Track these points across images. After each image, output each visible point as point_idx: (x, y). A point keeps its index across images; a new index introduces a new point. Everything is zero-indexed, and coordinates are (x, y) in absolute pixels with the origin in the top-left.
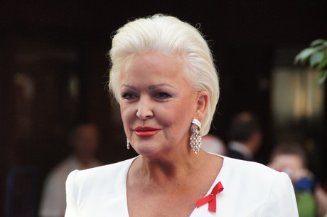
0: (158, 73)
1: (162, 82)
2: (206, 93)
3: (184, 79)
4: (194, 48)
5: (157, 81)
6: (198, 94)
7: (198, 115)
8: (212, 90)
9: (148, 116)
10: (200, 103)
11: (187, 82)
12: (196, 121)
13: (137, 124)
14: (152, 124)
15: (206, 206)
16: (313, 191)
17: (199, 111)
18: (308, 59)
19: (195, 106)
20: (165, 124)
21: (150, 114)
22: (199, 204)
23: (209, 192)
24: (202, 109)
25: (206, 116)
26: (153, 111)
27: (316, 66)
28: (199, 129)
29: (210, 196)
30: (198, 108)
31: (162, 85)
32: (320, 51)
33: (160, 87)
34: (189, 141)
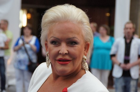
0: (72, 32)
1: (74, 37)
2: (89, 43)
5: (71, 36)
6: (85, 43)
9: (66, 54)
10: (85, 48)
13: (60, 57)
14: (67, 57)
17: (85, 52)
21: (67, 52)
26: (68, 51)
31: (74, 38)
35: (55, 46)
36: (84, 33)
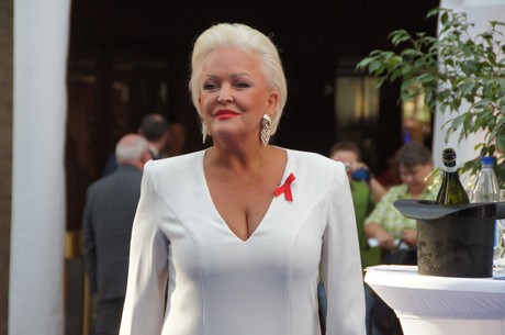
1: (243, 72)
2: (277, 92)
5: (238, 70)
6: (270, 92)
7: (268, 111)
9: (229, 101)
10: (270, 102)
11: (262, 77)
12: (266, 117)
13: (218, 108)
14: (231, 107)
15: (282, 196)
16: (368, 180)
17: (269, 109)
18: (367, 67)
19: (267, 103)
20: (243, 109)
21: (231, 99)
22: (276, 193)
23: (283, 182)
24: (272, 107)
25: (275, 114)
26: (233, 97)
27: (373, 74)
28: (268, 124)
29: (284, 186)
30: (269, 106)
32: (378, 59)
34: (260, 135)
36: (266, 71)
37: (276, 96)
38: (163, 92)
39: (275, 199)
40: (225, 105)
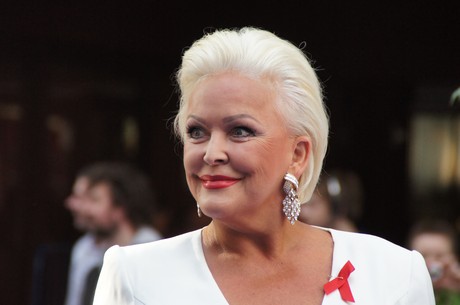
0: (238, 101)
2: (307, 138)
3: (276, 114)
4: (294, 74)
5: (235, 111)
6: (296, 139)
7: (294, 168)
8: (316, 136)
10: (297, 153)
11: (279, 119)
12: (291, 178)
13: (205, 172)
14: (225, 171)
17: (296, 164)
19: (291, 155)
20: (244, 174)
21: (223, 157)
24: (301, 162)
26: (227, 154)
28: (295, 189)
30: (295, 161)
31: (243, 116)
33: (239, 120)
34: (282, 206)
35: (196, 141)
37: (306, 144)
38: (130, 133)
39: (325, 297)
40: (214, 167)
